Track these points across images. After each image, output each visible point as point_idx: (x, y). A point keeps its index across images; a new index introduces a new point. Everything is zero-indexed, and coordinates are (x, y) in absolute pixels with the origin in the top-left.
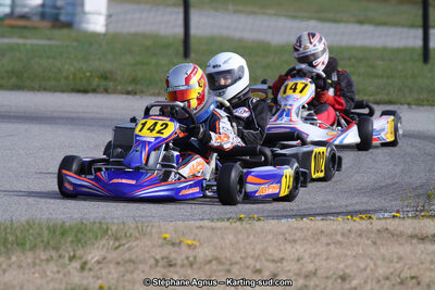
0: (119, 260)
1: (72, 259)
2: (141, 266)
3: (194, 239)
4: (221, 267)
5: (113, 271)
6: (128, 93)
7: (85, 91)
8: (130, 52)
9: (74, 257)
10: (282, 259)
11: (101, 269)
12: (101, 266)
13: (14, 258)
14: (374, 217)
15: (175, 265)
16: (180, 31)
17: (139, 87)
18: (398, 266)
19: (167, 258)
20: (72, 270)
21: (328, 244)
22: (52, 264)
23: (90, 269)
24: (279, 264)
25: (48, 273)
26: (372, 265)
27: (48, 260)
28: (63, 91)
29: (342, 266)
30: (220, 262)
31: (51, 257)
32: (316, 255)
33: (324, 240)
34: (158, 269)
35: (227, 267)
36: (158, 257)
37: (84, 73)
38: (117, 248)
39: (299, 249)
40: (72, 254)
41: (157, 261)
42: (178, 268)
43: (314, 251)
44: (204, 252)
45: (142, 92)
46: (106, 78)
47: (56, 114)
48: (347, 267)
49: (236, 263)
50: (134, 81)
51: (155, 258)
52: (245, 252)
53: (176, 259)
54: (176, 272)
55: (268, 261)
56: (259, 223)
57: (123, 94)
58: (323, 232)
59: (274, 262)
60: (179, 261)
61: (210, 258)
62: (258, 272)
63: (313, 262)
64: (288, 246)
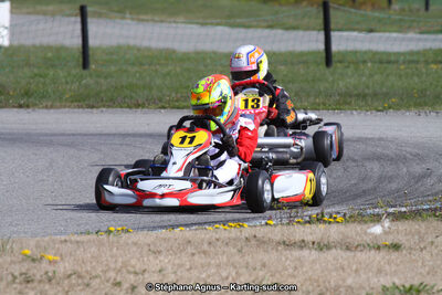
3: (55, 255)
4: (80, 281)
6: (20, 106)
8: (28, 64)
10: (144, 271)
14: (246, 225)
15: (32, 281)
16: (78, 41)
17: (32, 100)
18: (261, 273)
19: (25, 274)
21: (193, 254)
24: (141, 276)
26: (234, 274)
29: (204, 276)
30: (80, 277)
32: (181, 266)
33: (190, 250)
34: (15, 286)
35: (86, 281)
36: (16, 274)
39: (164, 260)
41: (15, 278)
42: (35, 284)
43: (177, 262)
44: (64, 267)
45: (35, 105)
48: (209, 276)
49: (96, 277)
50: (27, 94)
51: (13, 275)
52: (107, 265)
53: (34, 275)
54: (33, 289)
55: (129, 272)
56: (127, 235)
57: (14, 107)
58: (189, 242)
59: (136, 273)
60: (38, 277)
61: (69, 273)
62: (118, 284)
63: (175, 273)
64: (151, 258)
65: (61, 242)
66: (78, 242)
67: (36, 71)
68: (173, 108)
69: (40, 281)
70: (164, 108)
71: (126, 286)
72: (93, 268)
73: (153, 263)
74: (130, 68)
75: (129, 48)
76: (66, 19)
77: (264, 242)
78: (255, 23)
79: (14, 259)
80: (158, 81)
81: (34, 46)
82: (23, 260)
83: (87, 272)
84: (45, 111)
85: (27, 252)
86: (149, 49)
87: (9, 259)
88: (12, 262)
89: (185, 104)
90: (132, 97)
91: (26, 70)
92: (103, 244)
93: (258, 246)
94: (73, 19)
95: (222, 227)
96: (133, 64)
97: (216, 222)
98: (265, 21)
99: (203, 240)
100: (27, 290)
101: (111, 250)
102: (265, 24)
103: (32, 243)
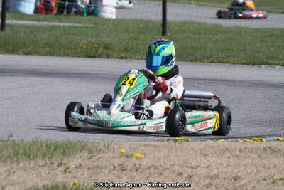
0: (90, 166)
1: (59, 165)
2: (103, 170)
3: (141, 154)
4: (156, 171)
5: (85, 173)
6: (122, 58)
7: (94, 57)
8: (127, 31)
9: (61, 164)
10: (198, 166)
11: (77, 172)
12: (77, 170)
13: (21, 164)
14: (264, 140)
15: (126, 169)
17: (129, 54)
18: (273, 171)
19: (122, 165)
20: (58, 173)
21: (229, 157)
22: (46, 168)
23: (70, 172)
24: (195, 170)
25: (43, 174)
26: (255, 171)
27: (44, 166)
28: (79, 57)
29: (236, 171)
30: (156, 168)
31: (46, 163)
32: (221, 164)
33: (227, 154)
34: (115, 172)
35: (160, 171)
36: (116, 165)
37: (93, 45)
38: (89, 158)
39: (210, 160)
40: (60, 162)
41: (115, 167)
42: (128, 171)
43: (219, 161)
44: (147, 162)
45: (131, 57)
46: (108, 48)
47: (72, 71)
48: (239, 172)
49: (167, 169)
50: (126, 50)
51: (114, 165)
52: (174, 162)
53: (127, 166)
54: (126, 175)
55: (188, 167)
56: (187, 143)
57: (118, 58)
58: (227, 149)
59: (192, 168)
60: (129, 167)
61: (150, 165)
62: (180, 174)
63: (217, 168)
64: (202, 158)
65: (145, 146)
66: (155, 146)
67: (132, 35)
68: (219, 62)
69: (131, 170)
70: (213, 62)
71: (185, 175)
72: (165, 163)
73: (204, 162)
74: (192, 36)
75: (193, 23)
76: (153, 3)
77: (275, 151)
78: (274, 10)
79: (115, 155)
80: (210, 45)
81: (131, 20)
82: (121, 156)
83: (161, 166)
84: (137, 61)
85: (123, 151)
86: (205, 24)
87: (112, 155)
88: (113, 157)
89: (227, 60)
90: (193, 55)
91: (126, 35)
92: (172, 148)
93: (271, 154)
94: (157, 3)
95: (248, 140)
96: (195, 34)
97: (245, 137)
98: (280, 8)
99: (236, 148)
100: (122, 175)
101: (177, 152)
102: (281, 11)
103: (127, 145)
